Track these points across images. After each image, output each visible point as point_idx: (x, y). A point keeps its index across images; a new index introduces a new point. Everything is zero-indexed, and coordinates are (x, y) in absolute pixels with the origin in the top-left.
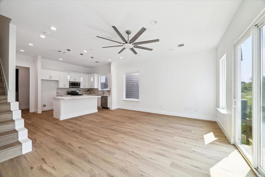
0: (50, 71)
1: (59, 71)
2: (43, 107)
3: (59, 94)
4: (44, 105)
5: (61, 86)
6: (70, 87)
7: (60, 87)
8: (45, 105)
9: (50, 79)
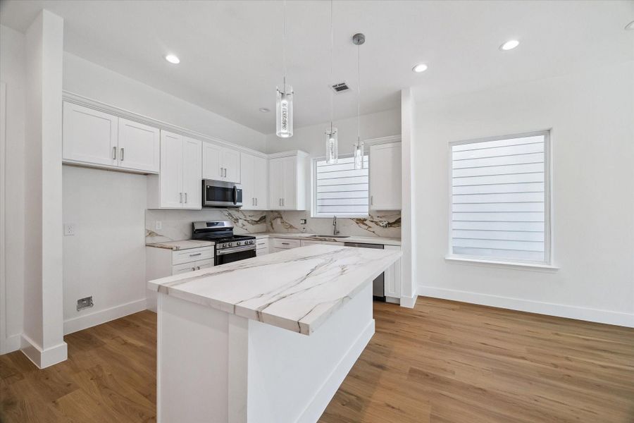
0: (114, 118)
1: (161, 127)
2: (79, 308)
3: (157, 240)
4: (81, 301)
5: (168, 200)
6: (204, 206)
7: (164, 204)
8: (89, 299)
9: (115, 164)
